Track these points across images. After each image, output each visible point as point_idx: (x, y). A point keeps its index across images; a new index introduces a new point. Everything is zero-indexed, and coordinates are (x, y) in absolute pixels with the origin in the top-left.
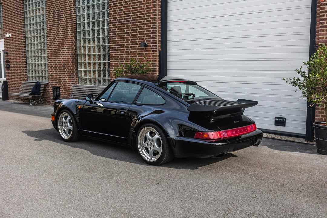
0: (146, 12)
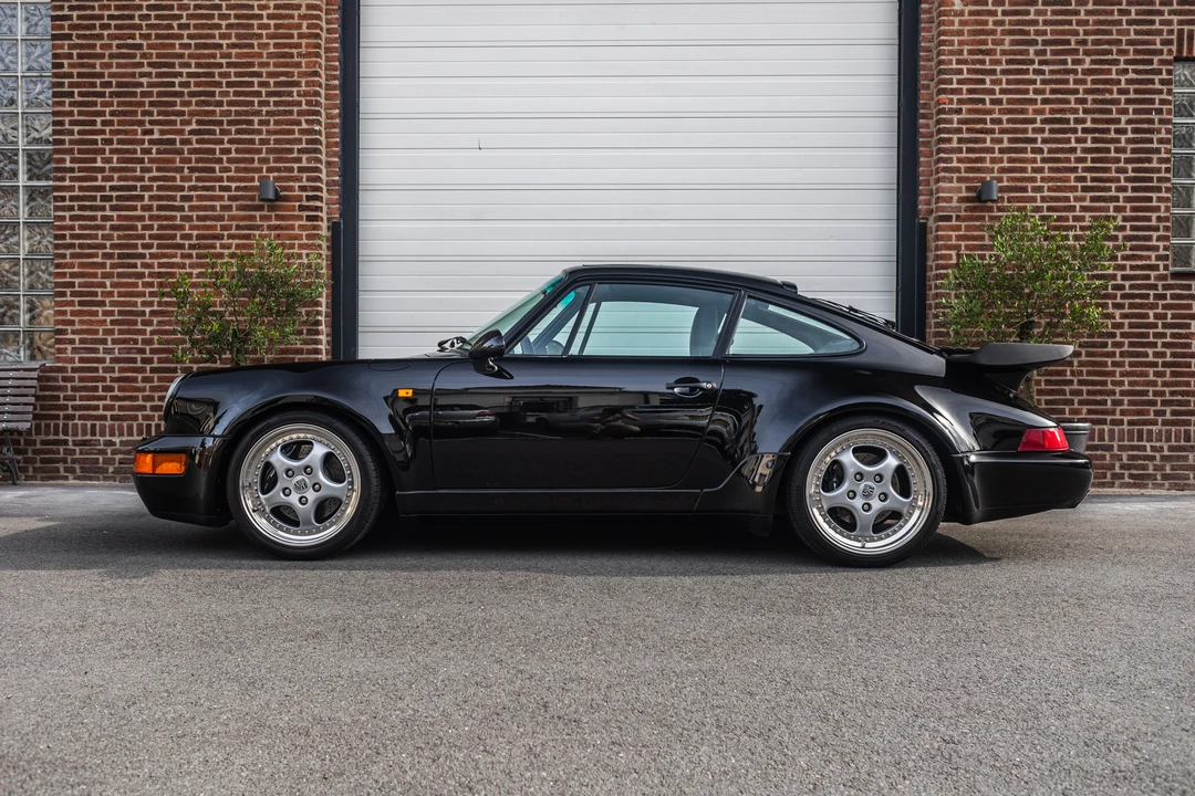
0: (271, 69)
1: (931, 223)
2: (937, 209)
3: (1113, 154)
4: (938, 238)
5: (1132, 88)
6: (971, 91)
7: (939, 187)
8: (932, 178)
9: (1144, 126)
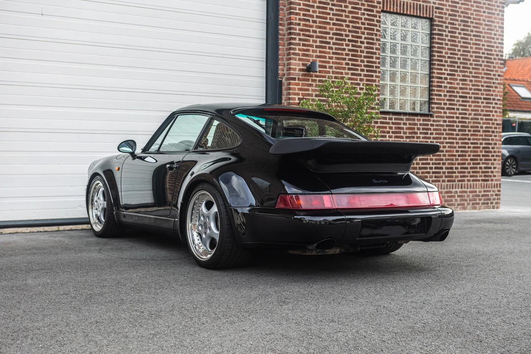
1: (284, 81)
2: (289, 74)
3: (359, 53)
4: (290, 89)
5: (366, 22)
6: (304, 15)
7: (290, 63)
8: (285, 57)
9: (371, 41)
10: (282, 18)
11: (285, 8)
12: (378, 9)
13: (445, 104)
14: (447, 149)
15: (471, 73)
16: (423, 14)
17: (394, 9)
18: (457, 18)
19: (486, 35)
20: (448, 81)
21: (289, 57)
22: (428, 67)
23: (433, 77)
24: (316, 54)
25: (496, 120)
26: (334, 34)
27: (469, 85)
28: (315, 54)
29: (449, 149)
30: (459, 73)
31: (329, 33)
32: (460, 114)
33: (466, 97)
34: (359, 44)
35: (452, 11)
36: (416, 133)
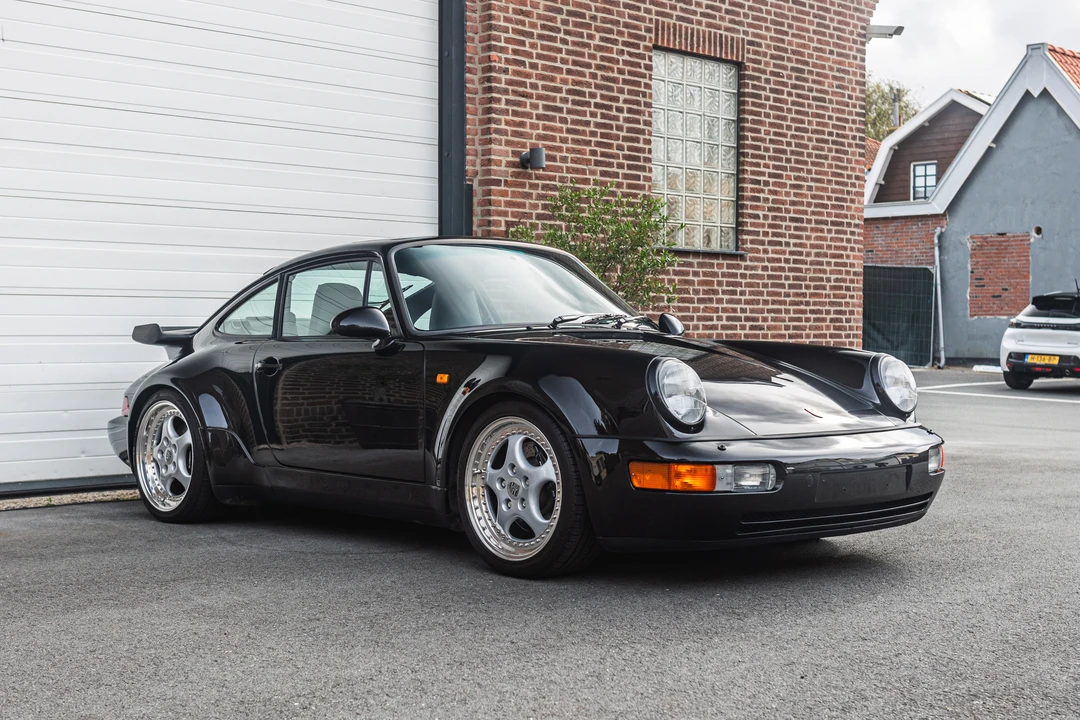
1: (476, 186)
2: (488, 172)
3: (615, 132)
4: (490, 203)
5: (627, 68)
6: (515, 52)
7: (490, 149)
8: (477, 138)
9: (635, 107)
10: (471, 58)
11: (477, 37)
12: (647, 43)
13: (766, 234)
14: (770, 323)
15: (809, 172)
16: (726, 53)
17: (675, 45)
18: (785, 63)
19: (834, 98)
20: (771, 188)
21: (488, 137)
22: (733, 160)
23: (744, 180)
24: (538, 132)
25: (853, 265)
26: (569, 92)
27: (806, 196)
28: (535, 132)
29: (773, 323)
30: (789, 173)
31: (559, 90)
32: (791, 253)
33: (801, 220)
34: (614, 113)
35: (777, 48)
36: (715, 292)
